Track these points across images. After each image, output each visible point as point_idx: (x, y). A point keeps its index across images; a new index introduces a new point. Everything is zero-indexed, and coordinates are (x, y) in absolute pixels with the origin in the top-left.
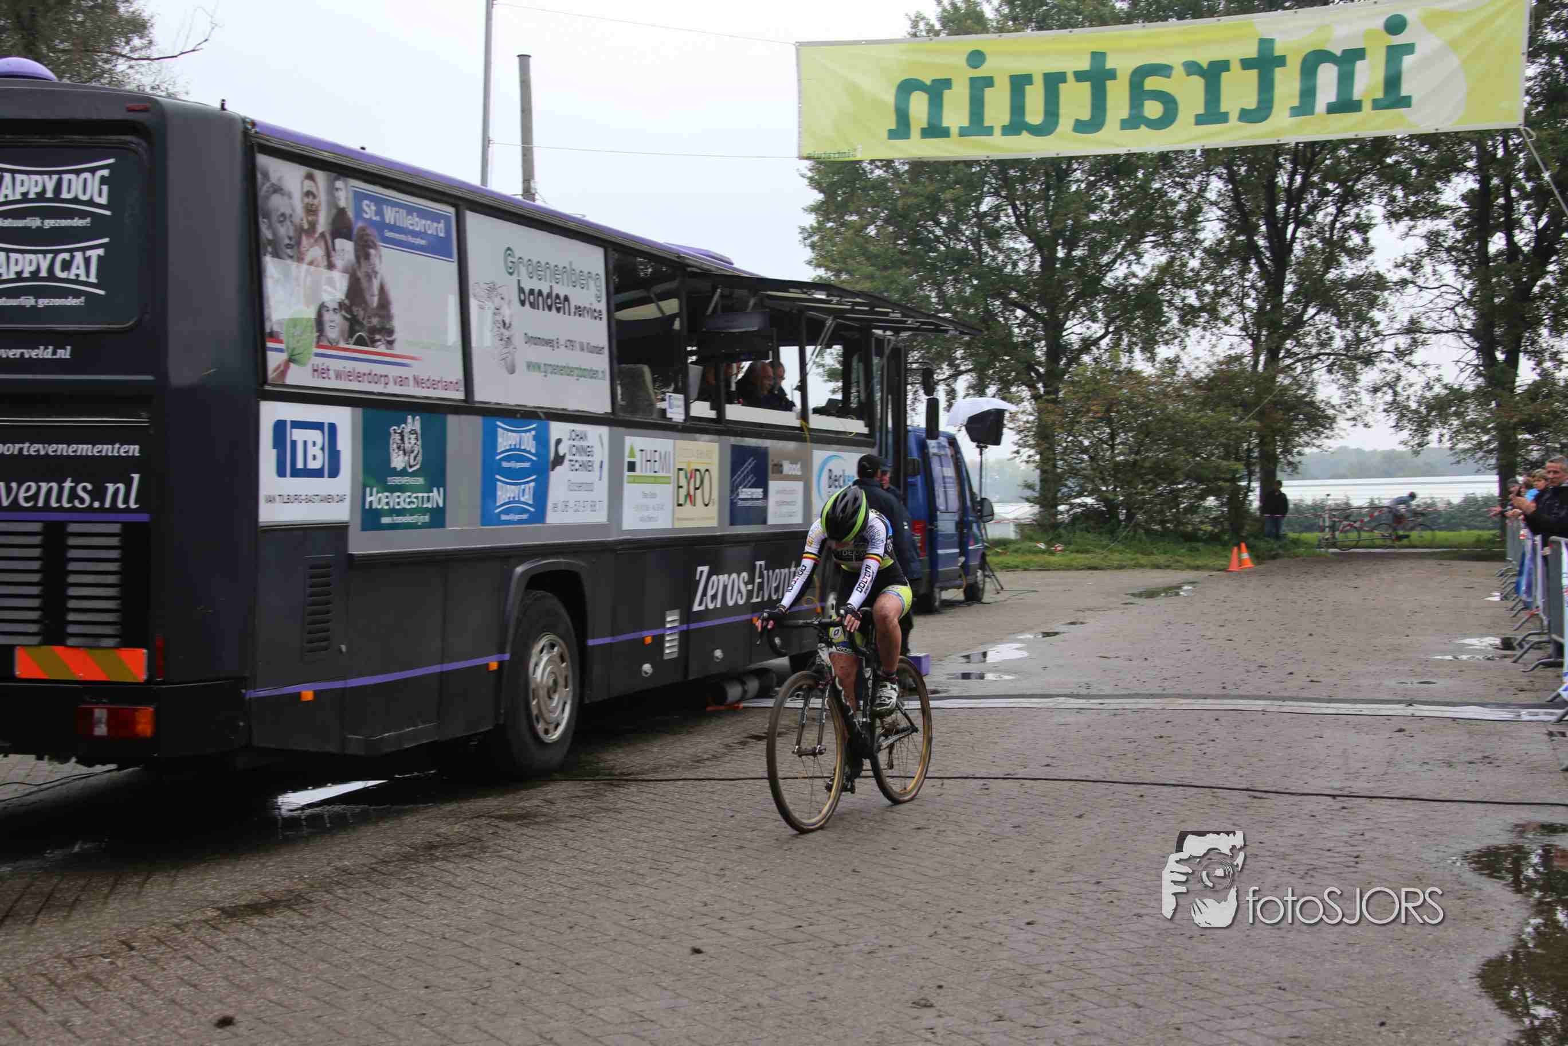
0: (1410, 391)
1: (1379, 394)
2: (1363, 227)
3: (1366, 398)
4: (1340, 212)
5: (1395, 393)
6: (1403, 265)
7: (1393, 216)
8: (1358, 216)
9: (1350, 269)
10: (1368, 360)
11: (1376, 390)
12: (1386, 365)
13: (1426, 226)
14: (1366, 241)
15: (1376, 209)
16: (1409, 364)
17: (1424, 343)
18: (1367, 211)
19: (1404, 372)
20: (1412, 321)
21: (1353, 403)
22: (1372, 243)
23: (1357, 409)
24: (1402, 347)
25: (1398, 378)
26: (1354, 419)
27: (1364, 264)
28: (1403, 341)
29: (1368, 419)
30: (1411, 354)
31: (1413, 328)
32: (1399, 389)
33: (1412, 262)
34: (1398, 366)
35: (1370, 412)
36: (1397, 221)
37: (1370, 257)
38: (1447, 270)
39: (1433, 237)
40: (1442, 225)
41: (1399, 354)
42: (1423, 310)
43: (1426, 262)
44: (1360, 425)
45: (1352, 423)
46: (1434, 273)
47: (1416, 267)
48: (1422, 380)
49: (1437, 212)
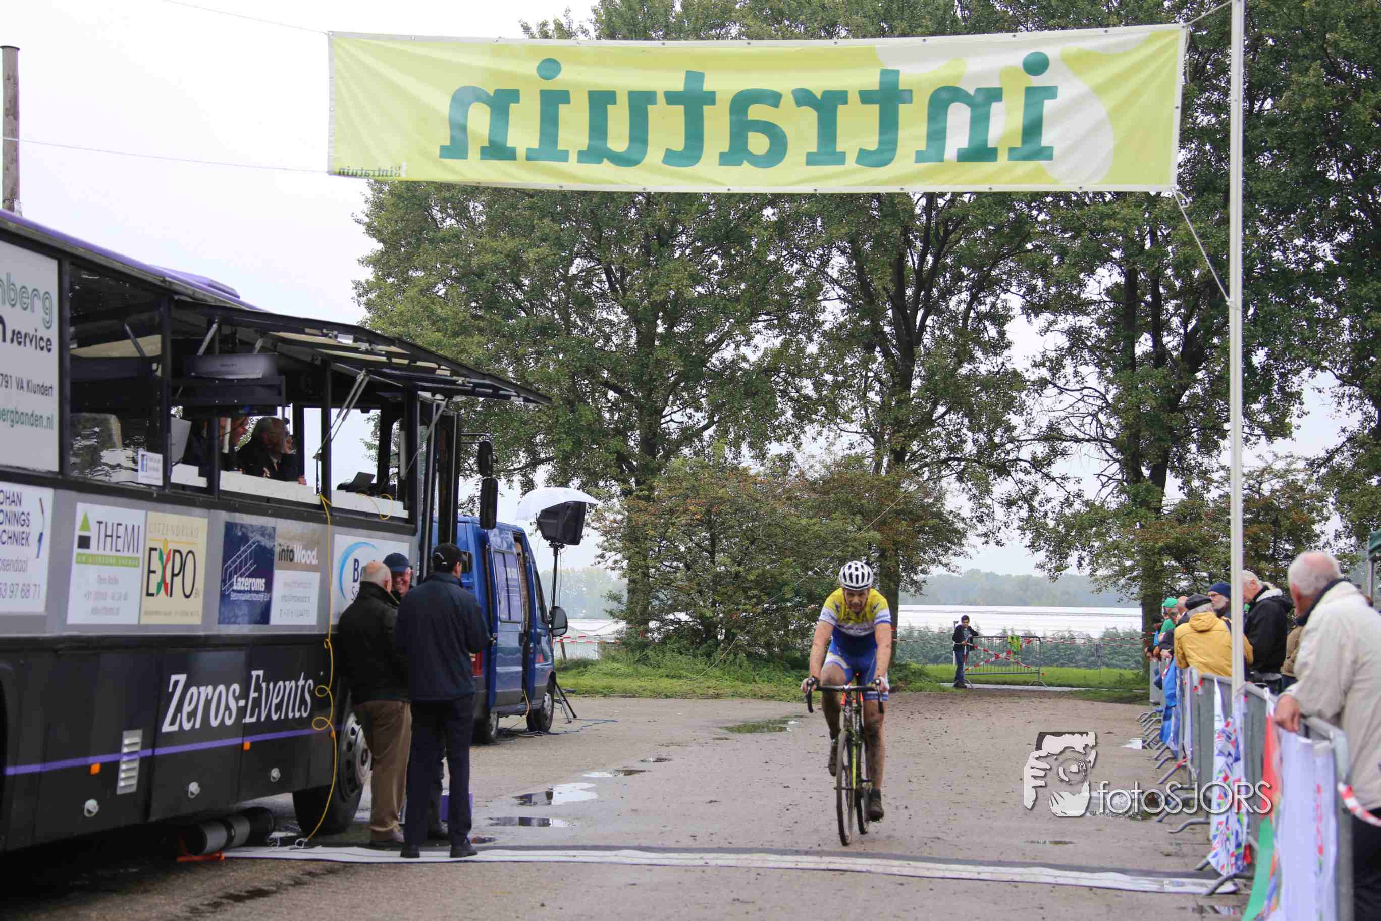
0: (1048, 507)
1: (1014, 509)
2: (1000, 318)
3: (1000, 512)
4: (974, 299)
5: (1031, 509)
6: (1043, 364)
7: (1032, 309)
8: (994, 305)
9: (985, 366)
10: (1003, 470)
11: (1010, 504)
12: (1021, 475)
13: (1067, 321)
14: (1002, 334)
15: (1014, 300)
16: (1047, 475)
17: (1064, 453)
18: (1006, 301)
19: (1041, 485)
20: (1051, 427)
21: (985, 517)
22: (1009, 336)
23: (990, 525)
24: (1040, 455)
25: (1035, 492)
26: (986, 535)
27: (1000, 360)
28: (1041, 450)
29: (1001, 536)
30: (1049, 464)
31: (1052, 435)
32: (1035, 504)
33: (1051, 361)
34: (1035, 477)
35: (1003, 528)
36: (1037, 315)
37: (1006, 353)
38: (1090, 372)
39: (1075, 334)
40: (1085, 321)
41: (1037, 464)
42: (1063, 414)
43: (1068, 361)
44: (992, 543)
45: (983, 539)
46: (1076, 373)
47: (1056, 366)
48: (1060, 495)
49: (1080, 307)
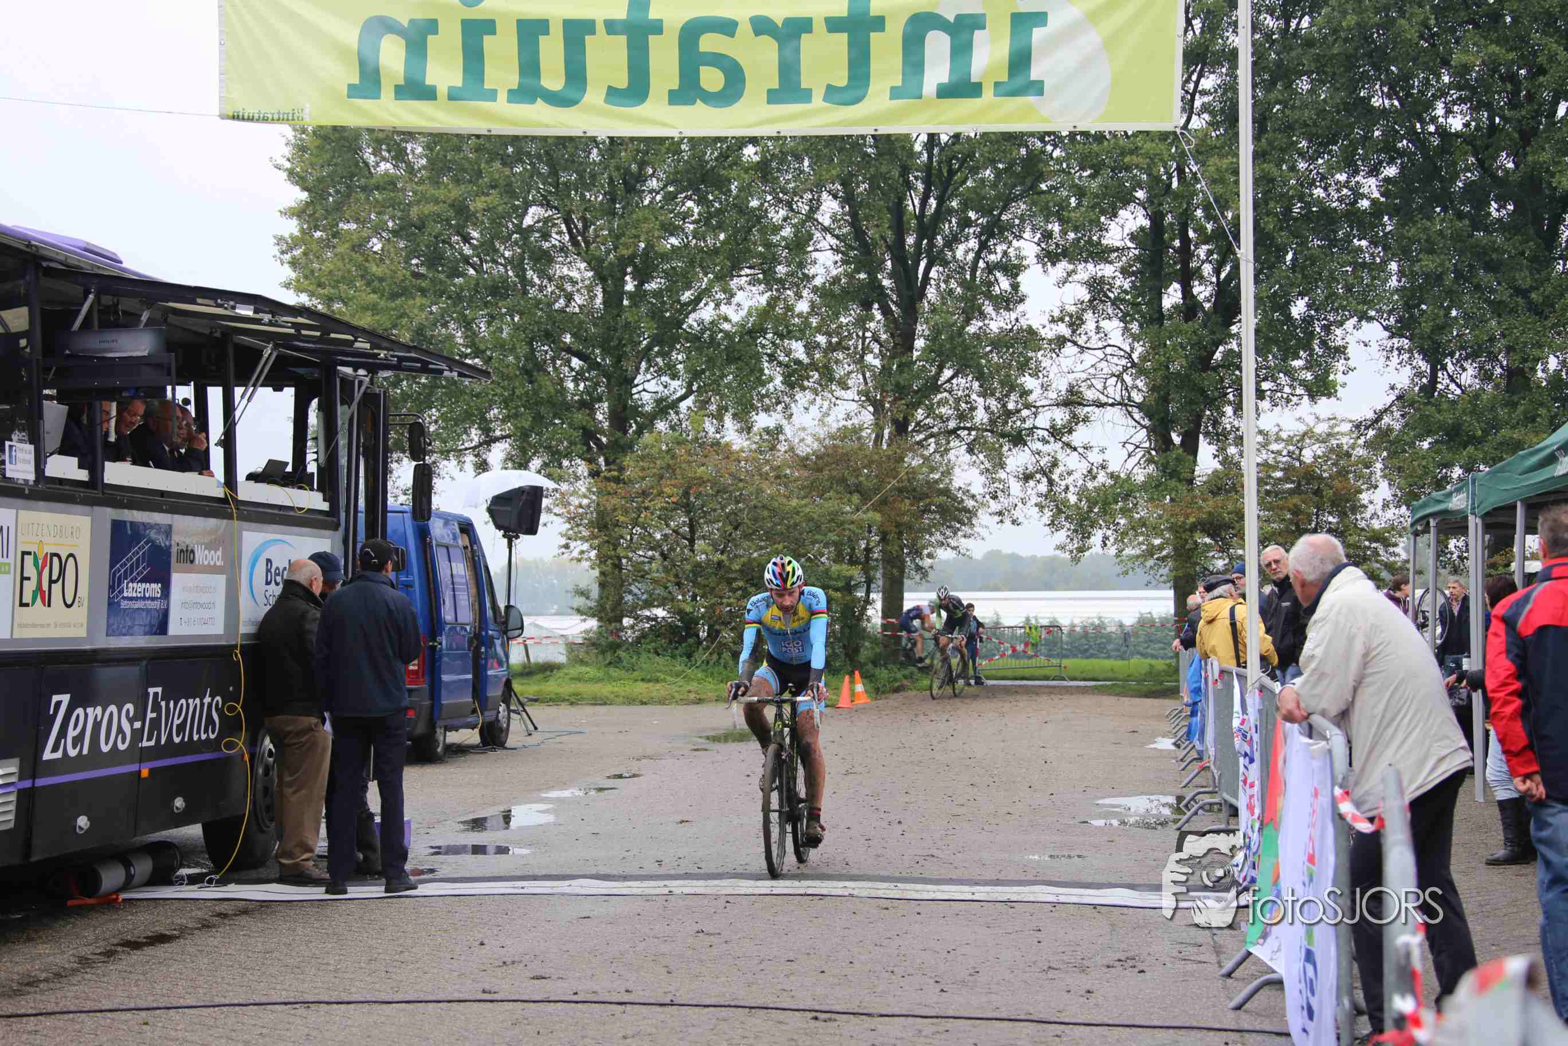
0: (1069, 480)
1: (1032, 483)
2: (1013, 269)
3: (1015, 487)
4: (984, 247)
5: (1051, 482)
6: (1061, 320)
7: (1049, 257)
8: (1005, 254)
9: (997, 322)
10: (1018, 439)
11: (1027, 477)
12: (1038, 446)
13: (1087, 270)
14: (1015, 286)
16: (1068, 445)
17: (1086, 420)
18: (1018, 248)
19: (1061, 456)
20: (1071, 390)
21: (999, 493)
22: (1023, 289)
23: (1004, 502)
24: (1059, 423)
25: (1055, 464)
26: (1000, 513)
27: (1013, 316)
28: (1060, 416)
29: (1017, 514)
30: (1070, 432)
31: (1072, 399)
32: (1055, 477)
33: (1071, 316)
34: (1054, 447)
35: (1020, 505)
36: (1054, 264)
37: (1020, 308)
38: (1113, 327)
39: (1097, 287)
40: (1107, 270)
41: (1055, 432)
42: (1084, 376)
43: (1089, 316)
44: (1008, 522)
45: (997, 518)
46: (1098, 328)
47: (1076, 322)
48: (1083, 467)
49: (1101, 254)
